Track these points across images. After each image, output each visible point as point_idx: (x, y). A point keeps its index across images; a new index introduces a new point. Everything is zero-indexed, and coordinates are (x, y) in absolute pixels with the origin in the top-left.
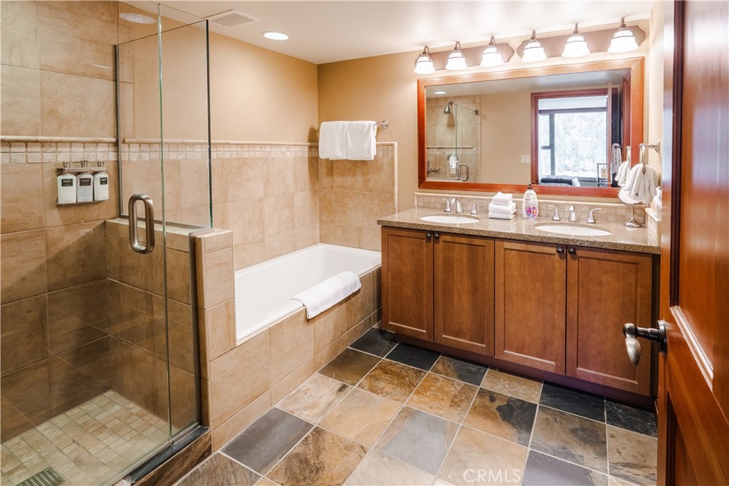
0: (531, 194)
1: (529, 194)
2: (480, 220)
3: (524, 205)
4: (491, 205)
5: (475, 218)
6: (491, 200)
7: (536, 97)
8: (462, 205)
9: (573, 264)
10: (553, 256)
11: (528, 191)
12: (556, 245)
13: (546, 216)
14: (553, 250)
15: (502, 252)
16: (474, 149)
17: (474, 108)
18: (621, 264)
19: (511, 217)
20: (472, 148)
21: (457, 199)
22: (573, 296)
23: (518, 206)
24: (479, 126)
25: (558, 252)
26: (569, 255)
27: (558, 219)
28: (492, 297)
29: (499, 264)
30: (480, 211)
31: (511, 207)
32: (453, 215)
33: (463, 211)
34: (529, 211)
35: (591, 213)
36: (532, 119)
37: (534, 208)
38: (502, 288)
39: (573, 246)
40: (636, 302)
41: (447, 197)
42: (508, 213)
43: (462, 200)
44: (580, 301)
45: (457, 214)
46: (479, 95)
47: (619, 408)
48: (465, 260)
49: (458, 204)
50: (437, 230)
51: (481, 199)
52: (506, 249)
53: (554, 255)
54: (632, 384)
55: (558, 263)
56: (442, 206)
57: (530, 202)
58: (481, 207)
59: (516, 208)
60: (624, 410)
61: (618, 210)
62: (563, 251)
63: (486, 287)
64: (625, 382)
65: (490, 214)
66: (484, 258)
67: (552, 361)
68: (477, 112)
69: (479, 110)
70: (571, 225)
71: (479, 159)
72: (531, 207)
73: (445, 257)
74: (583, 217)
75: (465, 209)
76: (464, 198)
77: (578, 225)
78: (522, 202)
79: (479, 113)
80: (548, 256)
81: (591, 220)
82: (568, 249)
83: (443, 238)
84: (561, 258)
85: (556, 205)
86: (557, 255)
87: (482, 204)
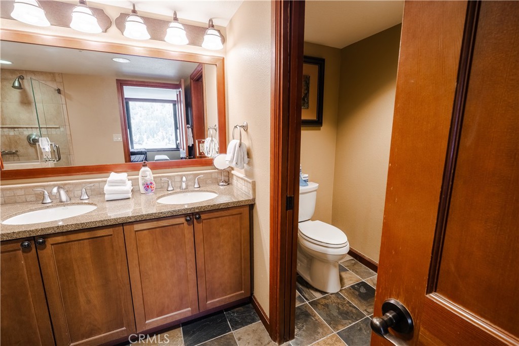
0: (147, 171)
1: (144, 172)
2: (95, 205)
3: (141, 182)
4: (107, 188)
5: (89, 204)
6: (105, 182)
7: (121, 83)
8: (67, 192)
9: (199, 226)
10: (182, 225)
11: (143, 169)
12: (186, 215)
13: (161, 188)
14: (182, 220)
15: (133, 235)
16: (62, 129)
17: (55, 86)
18: (231, 217)
19: (130, 195)
20: (59, 128)
21: (59, 187)
22: (200, 252)
23: (135, 183)
24: (64, 106)
25: (187, 220)
26: (195, 220)
27: (172, 189)
28: (127, 281)
29: (131, 247)
30: (92, 195)
31: (128, 186)
32: (58, 206)
33: (70, 199)
34: (147, 186)
35: (196, 179)
36: (119, 103)
37: (151, 183)
38: (137, 270)
39: (197, 213)
40: (241, 240)
41: (44, 187)
42: (127, 192)
43: (66, 187)
44: (206, 253)
45: (61, 203)
46: (59, 74)
47: (233, 312)
48: (88, 256)
49: (62, 192)
50: (39, 234)
51: (90, 183)
52: (136, 231)
53: (183, 223)
54: (241, 294)
55: (187, 230)
56: (37, 197)
57: (147, 178)
58: (92, 190)
59: (132, 186)
60: (237, 312)
61: (213, 174)
62: (191, 218)
63: (119, 275)
64: (237, 295)
65: (107, 197)
66: (112, 247)
67: (188, 307)
68: (59, 91)
69: (61, 89)
70: (183, 192)
71: (69, 138)
72: (149, 183)
73: (58, 262)
74: (190, 183)
75: (72, 195)
76: (69, 184)
77: (189, 191)
78: (138, 179)
79: (61, 92)
80: (177, 226)
81: (196, 186)
82: (194, 216)
83: (50, 241)
84: (189, 225)
85: (168, 177)
86: (186, 223)
87: (93, 188)
